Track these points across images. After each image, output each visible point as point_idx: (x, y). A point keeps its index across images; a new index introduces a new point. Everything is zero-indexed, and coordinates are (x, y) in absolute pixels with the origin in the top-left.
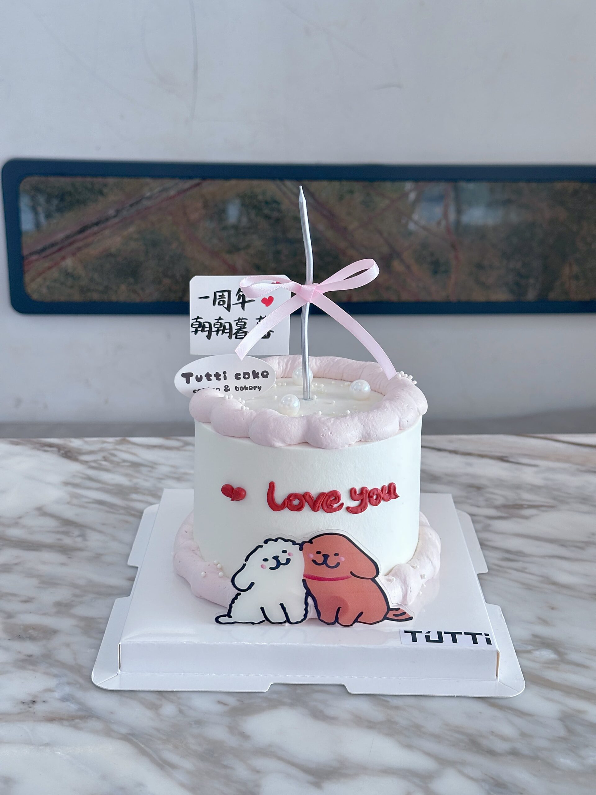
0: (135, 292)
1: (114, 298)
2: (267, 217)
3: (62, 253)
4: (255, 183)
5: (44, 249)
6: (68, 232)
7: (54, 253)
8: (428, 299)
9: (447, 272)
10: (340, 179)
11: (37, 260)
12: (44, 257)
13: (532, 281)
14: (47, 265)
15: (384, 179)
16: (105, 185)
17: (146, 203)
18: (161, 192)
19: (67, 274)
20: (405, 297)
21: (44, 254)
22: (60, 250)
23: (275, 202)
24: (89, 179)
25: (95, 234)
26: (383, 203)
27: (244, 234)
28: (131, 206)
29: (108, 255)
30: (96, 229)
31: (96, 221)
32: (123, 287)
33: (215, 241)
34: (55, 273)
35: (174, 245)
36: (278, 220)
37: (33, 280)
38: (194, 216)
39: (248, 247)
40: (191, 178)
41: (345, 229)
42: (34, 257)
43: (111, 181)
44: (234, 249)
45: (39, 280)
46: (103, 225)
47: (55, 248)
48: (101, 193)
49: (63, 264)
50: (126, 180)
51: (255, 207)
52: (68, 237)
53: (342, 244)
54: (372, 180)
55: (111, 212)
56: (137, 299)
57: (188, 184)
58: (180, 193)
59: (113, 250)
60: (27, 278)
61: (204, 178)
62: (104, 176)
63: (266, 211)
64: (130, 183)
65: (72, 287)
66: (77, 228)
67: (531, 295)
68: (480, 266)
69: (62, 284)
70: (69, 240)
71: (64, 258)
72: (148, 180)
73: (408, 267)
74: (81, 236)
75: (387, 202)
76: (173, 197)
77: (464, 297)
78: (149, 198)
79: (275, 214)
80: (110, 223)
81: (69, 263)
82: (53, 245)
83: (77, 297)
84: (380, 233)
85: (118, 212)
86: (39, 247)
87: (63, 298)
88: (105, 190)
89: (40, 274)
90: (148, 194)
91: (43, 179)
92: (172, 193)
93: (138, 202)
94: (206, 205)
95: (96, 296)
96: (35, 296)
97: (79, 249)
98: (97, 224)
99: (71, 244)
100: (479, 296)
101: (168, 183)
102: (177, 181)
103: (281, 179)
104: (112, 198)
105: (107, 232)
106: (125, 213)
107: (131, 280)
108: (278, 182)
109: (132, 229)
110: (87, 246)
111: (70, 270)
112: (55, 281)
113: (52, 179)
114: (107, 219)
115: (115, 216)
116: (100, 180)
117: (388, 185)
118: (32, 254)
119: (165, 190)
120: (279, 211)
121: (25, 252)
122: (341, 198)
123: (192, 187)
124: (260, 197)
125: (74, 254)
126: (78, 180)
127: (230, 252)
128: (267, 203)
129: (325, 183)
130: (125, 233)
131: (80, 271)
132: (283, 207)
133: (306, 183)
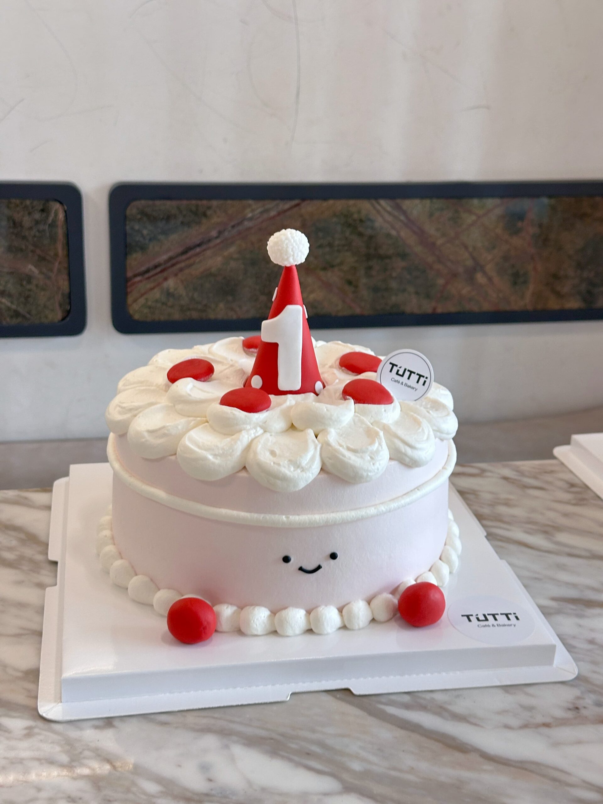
0: (232, 309)
1: (212, 316)
2: (360, 234)
3: (165, 274)
4: (351, 202)
5: (148, 271)
6: (171, 254)
7: (156, 274)
8: (508, 308)
9: (525, 282)
10: (430, 197)
11: (140, 281)
12: (148, 278)
14: (149, 286)
15: (472, 196)
16: (209, 208)
17: (247, 224)
18: (262, 213)
19: (169, 294)
20: (486, 307)
21: (147, 275)
22: (162, 271)
23: (369, 220)
24: (194, 202)
25: (197, 255)
26: (469, 219)
27: (339, 251)
28: (233, 227)
29: (208, 275)
30: (198, 250)
31: (198, 242)
32: (221, 305)
34: (157, 294)
36: (371, 237)
37: (135, 301)
39: (341, 263)
40: (291, 199)
41: (434, 244)
42: (138, 279)
43: (215, 203)
44: (328, 266)
45: (142, 301)
46: (204, 247)
47: (159, 269)
48: (205, 215)
49: (165, 285)
50: (229, 202)
51: (349, 225)
52: (171, 259)
53: (430, 259)
54: (460, 197)
55: (214, 233)
56: (235, 317)
57: (287, 205)
58: (279, 214)
59: (213, 270)
60: (130, 300)
61: (304, 199)
62: (210, 198)
63: (360, 229)
64: (233, 206)
65: (172, 307)
66: (180, 250)
68: (556, 277)
69: (163, 304)
70: (172, 261)
71: (166, 279)
72: (251, 202)
73: (490, 279)
74: (184, 257)
75: (474, 218)
76: (273, 217)
77: (539, 307)
78: (251, 219)
79: (369, 232)
80: (211, 244)
81: (171, 283)
82: (156, 267)
83: (177, 316)
84: (466, 247)
85: (220, 233)
86: (143, 269)
87: (162, 318)
88: (209, 213)
89: (142, 295)
90: (250, 215)
91: (150, 202)
92: (273, 213)
93: (239, 224)
94: (304, 225)
95: (195, 315)
96: (137, 317)
97: (181, 270)
98: (199, 245)
99: (173, 265)
100: (554, 304)
101: (270, 204)
102: (277, 202)
103: (377, 198)
104: (215, 220)
105: (209, 253)
106: (226, 234)
107: (230, 298)
108: (374, 202)
109: (232, 249)
110: (190, 266)
111: (172, 290)
112: (157, 301)
113: (158, 202)
114: (209, 241)
115: (217, 237)
116: (205, 202)
117: (475, 201)
118: (135, 276)
119: (267, 211)
120: (372, 228)
121: (129, 274)
122: (431, 215)
123: (290, 208)
124: (356, 216)
125: (176, 275)
126: (185, 202)
127: (324, 269)
128: (361, 221)
129: (417, 201)
130: (226, 253)
131: (182, 291)
132: (377, 225)
133: (399, 201)
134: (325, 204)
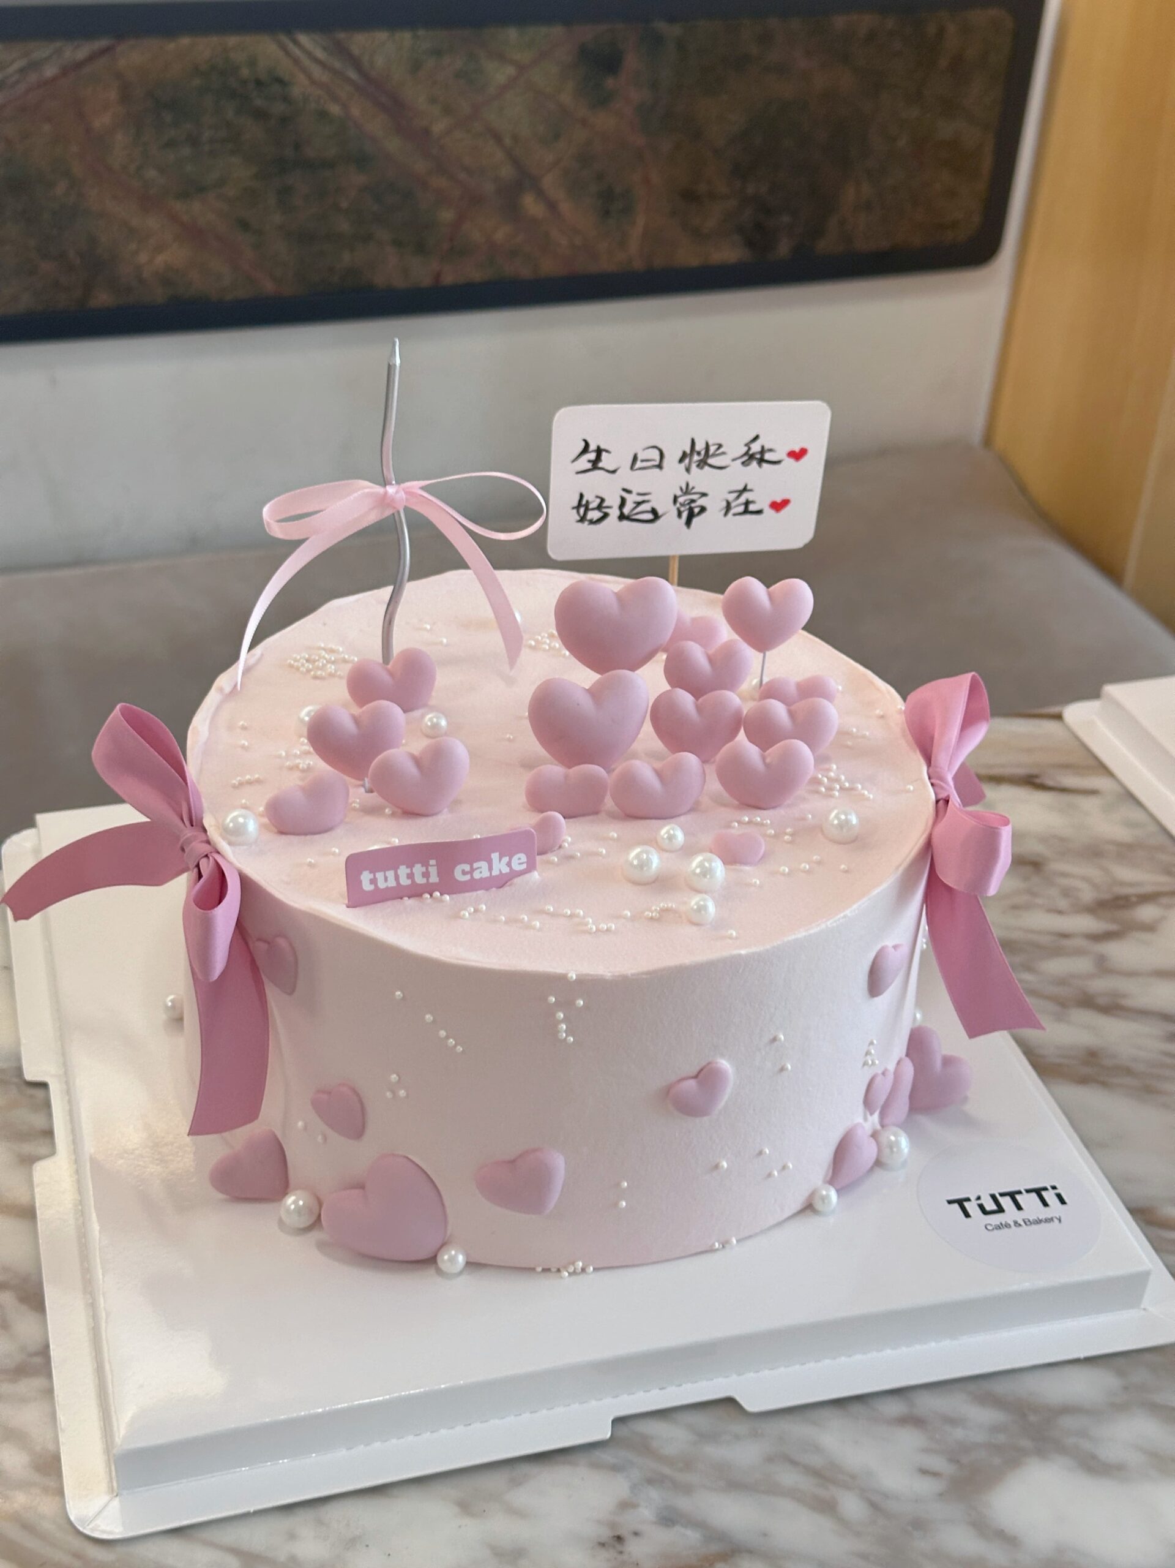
2: (260, 115)
4: (232, 40)
8: (593, 268)
9: (627, 211)
10: (412, 26)
13: (786, 219)
18: (22, 71)
20: (549, 267)
23: (280, 81)
26: (500, 74)
27: (213, 154)
33: (151, 174)
35: (60, 188)
36: (284, 120)
38: (102, 121)
39: (222, 182)
40: (89, 34)
41: (427, 132)
44: (192, 189)
51: (232, 94)
53: (420, 166)
57: (82, 51)
58: (65, 71)
61: (121, 35)
63: (258, 102)
67: (784, 248)
68: (690, 196)
73: (552, 206)
75: (511, 70)
76: (54, 79)
77: (659, 261)
79: (278, 108)
84: (498, 138)
92: (50, 71)
94: (125, 96)
100: (688, 256)
101: (41, 50)
102: (58, 44)
103: (289, 32)
108: (284, 38)
117: (512, 33)
119: (35, 66)
120: (286, 99)
122: (416, 66)
123: (92, 58)
124: (245, 72)
127: (183, 195)
128: (259, 83)
129: (382, 36)
132: (296, 91)
133: (341, 35)
134: (171, 46)
